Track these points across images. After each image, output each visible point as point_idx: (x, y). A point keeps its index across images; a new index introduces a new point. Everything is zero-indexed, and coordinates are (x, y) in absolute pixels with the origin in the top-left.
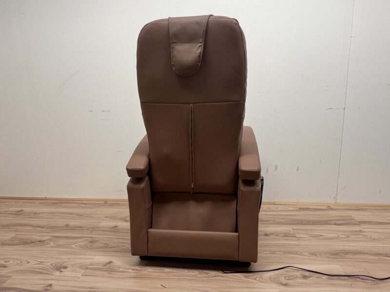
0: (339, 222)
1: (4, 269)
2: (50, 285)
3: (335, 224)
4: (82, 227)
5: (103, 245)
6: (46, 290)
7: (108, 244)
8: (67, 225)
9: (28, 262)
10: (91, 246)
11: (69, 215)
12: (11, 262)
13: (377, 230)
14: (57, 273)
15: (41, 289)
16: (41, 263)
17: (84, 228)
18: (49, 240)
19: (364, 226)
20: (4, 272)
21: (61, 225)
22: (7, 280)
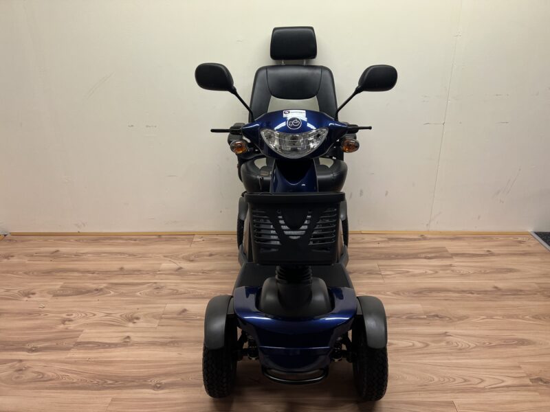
1: (70, 323)
2: (128, 337)
5: (171, 291)
6: (126, 342)
9: (94, 315)
12: (74, 315)
14: (131, 325)
15: (120, 342)
16: (109, 315)
18: (107, 288)
20: (71, 326)
22: (80, 335)
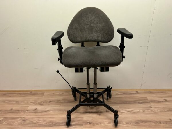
0: (140, 102)
3: (139, 103)
4: (19, 110)
5: (29, 122)
7: (32, 121)
8: (12, 109)
10: (24, 123)
11: (13, 102)
13: (157, 106)
17: (20, 111)
19: (152, 104)
21: (8, 110)
